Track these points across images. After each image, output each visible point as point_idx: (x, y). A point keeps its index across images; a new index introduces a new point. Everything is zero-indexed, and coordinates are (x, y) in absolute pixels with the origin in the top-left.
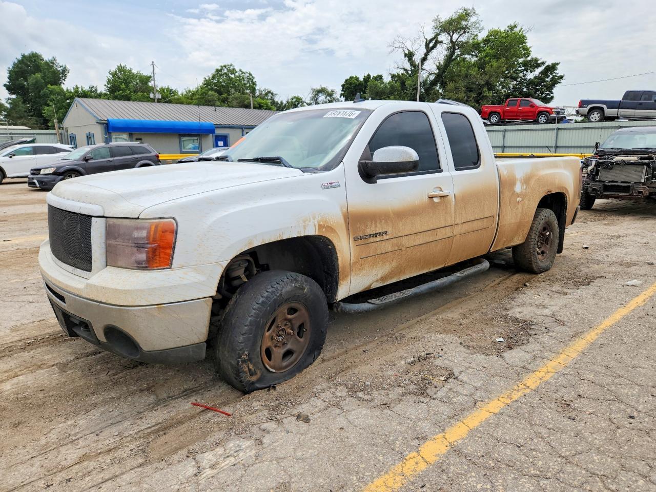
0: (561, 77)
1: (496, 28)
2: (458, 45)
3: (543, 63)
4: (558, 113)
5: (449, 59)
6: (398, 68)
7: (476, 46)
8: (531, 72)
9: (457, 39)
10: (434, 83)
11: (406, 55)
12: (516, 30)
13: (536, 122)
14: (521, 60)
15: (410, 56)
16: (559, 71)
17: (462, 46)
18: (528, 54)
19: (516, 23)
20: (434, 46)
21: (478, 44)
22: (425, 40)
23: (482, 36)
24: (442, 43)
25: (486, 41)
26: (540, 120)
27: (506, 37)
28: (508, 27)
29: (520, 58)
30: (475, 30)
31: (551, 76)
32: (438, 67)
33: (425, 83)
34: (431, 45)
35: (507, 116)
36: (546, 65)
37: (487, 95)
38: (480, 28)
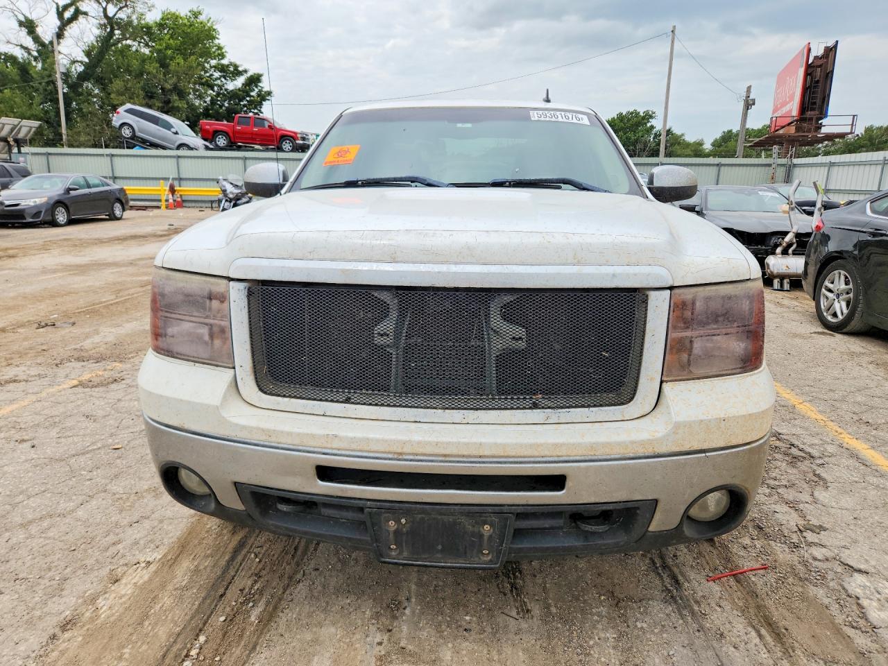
0: (269, 93)
1: (173, 10)
2: (118, 24)
3: (246, 71)
4: (304, 139)
5: (106, 42)
6: (8, 42)
7: (147, 31)
8: (232, 80)
9: (115, 15)
10: (83, 77)
11: (21, 24)
12: (202, 18)
13: (279, 149)
14: (213, 62)
15: (29, 26)
16: (265, 85)
17: (125, 26)
18: (222, 56)
19: (200, 8)
20: (74, 18)
21: (149, 28)
22: (55, 6)
23: (152, 17)
24: (87, 15)
25: (161, 26)
26: (284, 147)
27: (191, 25)
28: (190, 12)
29: (212, 59)
30: (141, 6)
31: (256, 90)
32: (88, 54)
33: (66, 75)
34: (67, 15)
35: (241, 138)
36: (249, 74)
37: (180, 105)
38: (149, 5)
